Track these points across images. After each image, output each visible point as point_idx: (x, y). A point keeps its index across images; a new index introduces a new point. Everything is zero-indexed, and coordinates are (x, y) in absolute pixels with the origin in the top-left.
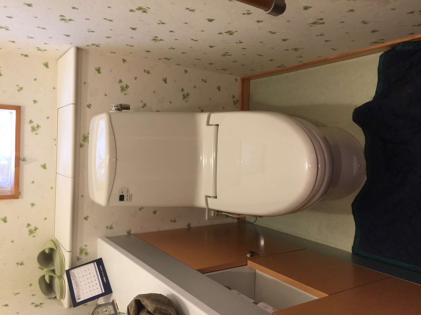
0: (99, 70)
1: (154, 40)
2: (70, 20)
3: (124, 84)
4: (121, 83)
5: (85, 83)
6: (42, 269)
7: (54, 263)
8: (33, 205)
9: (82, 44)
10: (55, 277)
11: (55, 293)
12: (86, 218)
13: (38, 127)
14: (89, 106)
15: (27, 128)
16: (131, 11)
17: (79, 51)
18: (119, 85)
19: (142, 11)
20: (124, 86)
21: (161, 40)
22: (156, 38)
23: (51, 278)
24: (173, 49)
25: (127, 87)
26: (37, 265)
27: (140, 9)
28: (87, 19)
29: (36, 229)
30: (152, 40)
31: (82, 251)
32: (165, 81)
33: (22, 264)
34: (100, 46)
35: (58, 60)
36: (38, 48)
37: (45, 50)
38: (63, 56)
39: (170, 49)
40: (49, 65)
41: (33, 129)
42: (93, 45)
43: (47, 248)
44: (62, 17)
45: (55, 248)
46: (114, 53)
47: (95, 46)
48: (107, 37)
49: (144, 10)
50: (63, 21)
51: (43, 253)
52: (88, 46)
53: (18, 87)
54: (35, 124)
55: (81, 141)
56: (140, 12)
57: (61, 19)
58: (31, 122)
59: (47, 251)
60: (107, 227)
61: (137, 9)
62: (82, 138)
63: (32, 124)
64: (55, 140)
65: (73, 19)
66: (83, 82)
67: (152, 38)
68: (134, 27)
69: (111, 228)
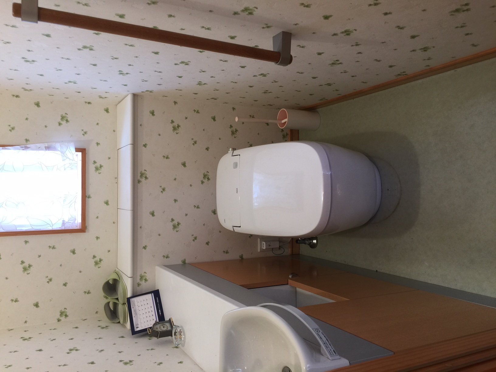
0: (153, 113)
1: (199, 84)
2: (127, 74)
3: (175, 124)
4: (173, 124)
5: (141, 125)
6: (107, 298)
7: (118, 291)
8: (97, 238)
9: (137, 91)
10: (118, 304)
11: (119, 319)
12: (145, 248)
13: (101, 166)
14: (145, 146)
15: (91, 168)
16: (176, 64)
17: (135, 96)
18: (172, 125)
19: (184, 64)
20: (176, 126)
21: (205, 84)
22: (200, 83)
23: (115, 305)
24: (217, 90)
25: (178, 126)
26: (102, 294)
27: (182, 62)
28: (141, 72)
29: (101, 260)
30: (197, 84)
31: (141, 277)
32: (214, 119)
33: (89, 293)
34: (153, 91)
35: (117, 105)
36: (99, 96)
37: (106, 98)
38: (121, 101)
39: (214, 90)
40: (109, 111)
41: (97, 169)
42: (147, 91)
43: (111, 279)
44: (121, 72)
45: (118, 279)
46: (166, 96)
47: (149, 92)
48: (159, 85)
49: (186, 63)
50: (122, 75)
51: (107, 283)
52: (142, 92)
53: (83, 131)
54: (98, 165)
55: (139, 178)
56: (183, 65)
57: (120, 73)
58: (95, 162)
59: (111, 282)
60: (164, 256)
61: (180, 63)
62: (139, 175)
63: (96, 165)
64: (116, 178)
65: (129, 73)
66: (139, 124)
67: (197, 83)
68: (180, 76)
69: (167, 257)
